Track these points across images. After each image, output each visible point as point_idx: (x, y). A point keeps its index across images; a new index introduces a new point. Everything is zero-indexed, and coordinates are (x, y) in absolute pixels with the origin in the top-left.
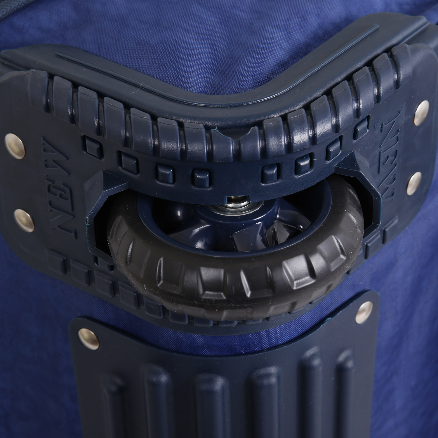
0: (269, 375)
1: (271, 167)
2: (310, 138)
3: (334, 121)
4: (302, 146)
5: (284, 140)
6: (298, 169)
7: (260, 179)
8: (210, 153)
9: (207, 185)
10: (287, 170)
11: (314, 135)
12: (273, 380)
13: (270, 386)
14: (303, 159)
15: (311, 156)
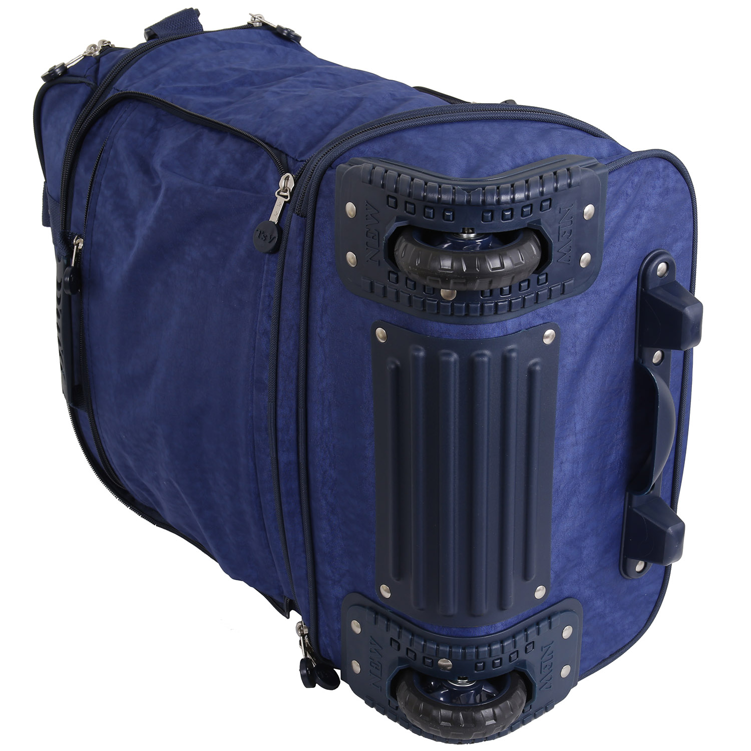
0: (483, 355)
1: (488, 211)
2: (511, 199)
3: (527, 193)
4: (506, 203)
5: (495, 198)
6: (503, 217)
7: (481, 219)
8: (453, 200)
9: (451, 219)
10: (497, 216)
11: (514, 198)
12: (486, 359)
13: (483, 362)
14: (507, 211)
15: (512, 210)
